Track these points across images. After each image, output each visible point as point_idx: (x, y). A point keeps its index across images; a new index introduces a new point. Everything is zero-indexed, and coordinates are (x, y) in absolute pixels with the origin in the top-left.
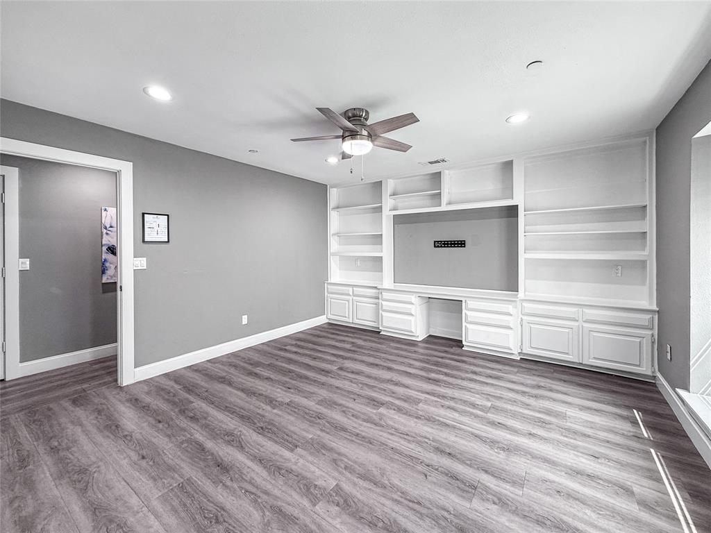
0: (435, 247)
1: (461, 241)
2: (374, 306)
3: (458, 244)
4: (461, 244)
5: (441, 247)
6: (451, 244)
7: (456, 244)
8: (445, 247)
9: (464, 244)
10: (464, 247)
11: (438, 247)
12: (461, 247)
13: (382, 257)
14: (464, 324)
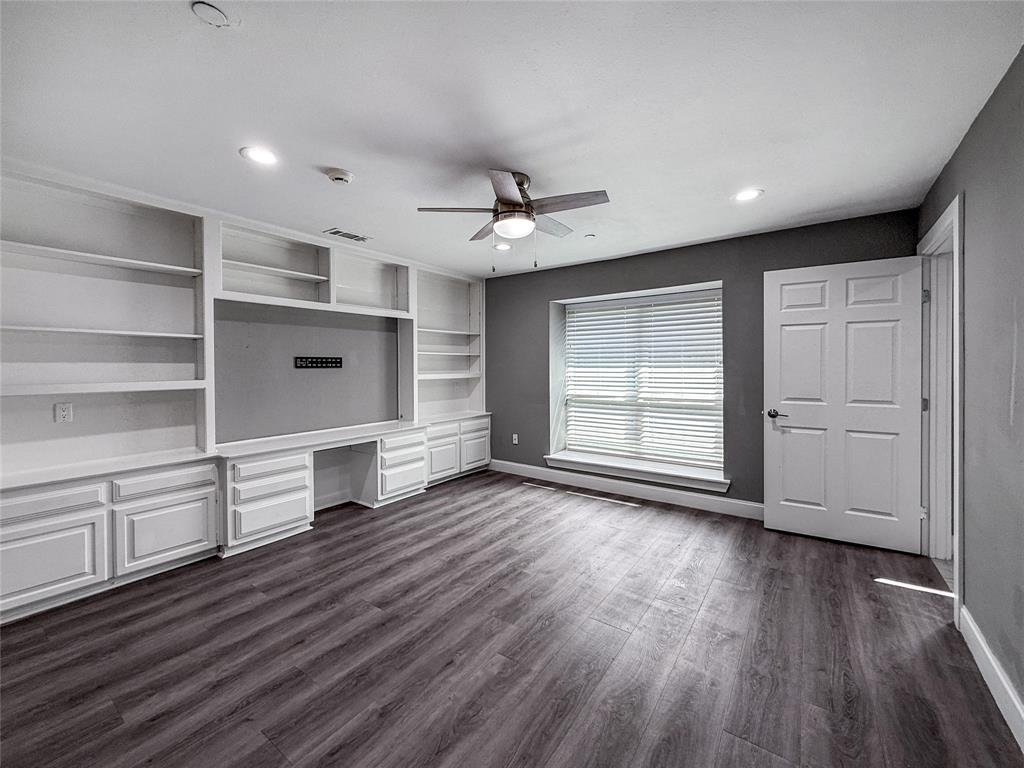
0: (297, 367)
1: (336, 359)
2: (199, 504)
3: (332, 363)
4: (336, 363)
5: (307, 367)
6: (322, 363)
7: (330, 362)
8: (312, 367)
9: (341, 363)
10: (341, 366)
11: (301, 367)
12: (336, 367)
13: (204, 390)
14: (380, 471)
